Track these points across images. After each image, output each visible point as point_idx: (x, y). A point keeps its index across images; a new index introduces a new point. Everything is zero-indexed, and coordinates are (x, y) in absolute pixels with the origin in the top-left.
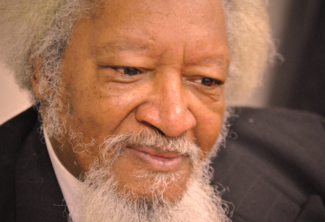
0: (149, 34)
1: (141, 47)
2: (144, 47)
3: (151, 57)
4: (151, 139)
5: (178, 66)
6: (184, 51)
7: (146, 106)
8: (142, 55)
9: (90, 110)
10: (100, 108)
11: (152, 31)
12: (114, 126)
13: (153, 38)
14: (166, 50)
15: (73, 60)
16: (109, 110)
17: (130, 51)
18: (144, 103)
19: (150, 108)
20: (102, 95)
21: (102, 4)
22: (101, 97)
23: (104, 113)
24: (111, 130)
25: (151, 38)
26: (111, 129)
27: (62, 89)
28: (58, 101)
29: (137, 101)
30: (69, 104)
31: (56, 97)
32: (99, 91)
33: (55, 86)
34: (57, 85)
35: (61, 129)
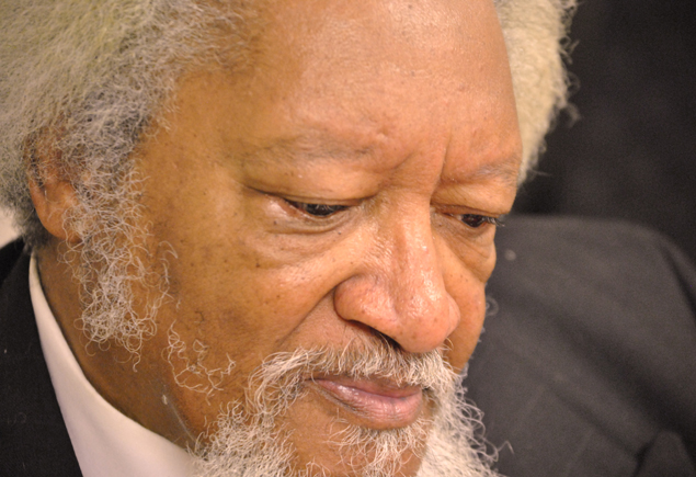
0: (376, 121)
1: (357, 151)
2: (364, 150)
3: (376, 171)
4: (374, 361)
5: (431, 188)
6: (446, 157)
7: (361, 286)
8: (356, 168)
9: (230, 292)
10: (257, 291)
11: (384, 114)
12: (286, 331)
13: (384, 131)
14: (409, 157)
15: (175, 166)
16: (278, 297)
17: (331, 160)
18: (357, 275)
19: (371, 291)
20: (260, 263)
21: (255, 39)
22: (258, 266)
23: (267, 303)
24: (277, 341)
25: (379, 132)
26: (277, 337)
27: (145, 234)
28: (136, 262)
29: (342, 274)
30: (166, 271)
31: (126, 250)
32: (255, 252)
33: (123, 222)
34: (129, 221)
35: (141, 326)
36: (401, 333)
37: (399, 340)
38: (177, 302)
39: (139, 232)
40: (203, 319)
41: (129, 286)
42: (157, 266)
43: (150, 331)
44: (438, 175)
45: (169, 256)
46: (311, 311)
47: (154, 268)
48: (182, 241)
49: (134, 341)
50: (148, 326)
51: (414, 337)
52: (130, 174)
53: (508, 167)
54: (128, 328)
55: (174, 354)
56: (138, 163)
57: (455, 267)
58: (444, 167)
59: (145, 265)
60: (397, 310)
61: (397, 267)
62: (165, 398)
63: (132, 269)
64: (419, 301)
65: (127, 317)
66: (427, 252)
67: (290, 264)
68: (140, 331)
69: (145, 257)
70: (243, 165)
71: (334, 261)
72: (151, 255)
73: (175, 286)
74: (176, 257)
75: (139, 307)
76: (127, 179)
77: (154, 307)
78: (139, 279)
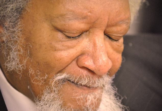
0: (88, 9)
1: (83, 18)
2: (85, 18)
3: (88, 23)
7: (84, 57)
8: (83, 23)
9: (47, 57)
10: (55, 57)
11: (90, 7)
13: (90, 12)
14: (98, 19)
15: (32, 22)
16: (61, 59)
17: (76, 20)
18: (82, 54)
19: (87, 58)
22: (55, 50)
25: (89, 12)
27: (23, 41)
28: (20, 49)
29: (78, 54)
30: (29, 51)
31: (17, 45)
32: (55, 46)
33: (17, 37)
34: (18, 37)
35: (21, 67)
36: (95, 69)
37: (95, 71)
38: (31, 60)
39: (21, 40)
40: (39, 64)
41: (18, 55)
42: (26, 50)
43: (24, 68)
44: (106, 24)
45: (30, 47)
46: (70, 64)
47: (25, 50)
48: (33, 43)
49: (20, 71)
50: (23, 67)
51: (99, 71)
52: (19, 24)
53: (127, 21)
54: (18, 67)
55: (31, 74)
56: (21, 21)
57: (111, 51)
58: (108, 22)
59: (23, 50)
60: (94, 63)
61: (94, 51)
62: (29, 87)
63: (19, 51)
64: (100, 60)
65: (18, 64)
66: (102, 47)
67: (64, 50)
68: (21, 68)
69: (23, 47)
70: (51, 22)
71: (76, 50)
72: (25, 47)
73: (31, 55)
74: (32, 47)
75: (21, 61)
76: (18, 25)
77: (25, 61)
78: (21, 53)
